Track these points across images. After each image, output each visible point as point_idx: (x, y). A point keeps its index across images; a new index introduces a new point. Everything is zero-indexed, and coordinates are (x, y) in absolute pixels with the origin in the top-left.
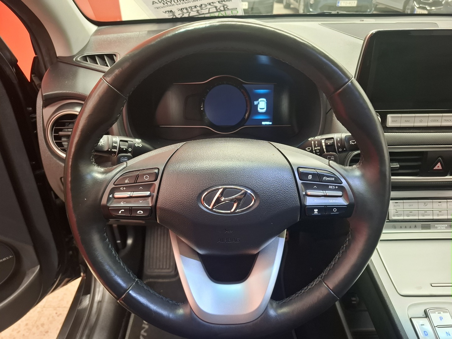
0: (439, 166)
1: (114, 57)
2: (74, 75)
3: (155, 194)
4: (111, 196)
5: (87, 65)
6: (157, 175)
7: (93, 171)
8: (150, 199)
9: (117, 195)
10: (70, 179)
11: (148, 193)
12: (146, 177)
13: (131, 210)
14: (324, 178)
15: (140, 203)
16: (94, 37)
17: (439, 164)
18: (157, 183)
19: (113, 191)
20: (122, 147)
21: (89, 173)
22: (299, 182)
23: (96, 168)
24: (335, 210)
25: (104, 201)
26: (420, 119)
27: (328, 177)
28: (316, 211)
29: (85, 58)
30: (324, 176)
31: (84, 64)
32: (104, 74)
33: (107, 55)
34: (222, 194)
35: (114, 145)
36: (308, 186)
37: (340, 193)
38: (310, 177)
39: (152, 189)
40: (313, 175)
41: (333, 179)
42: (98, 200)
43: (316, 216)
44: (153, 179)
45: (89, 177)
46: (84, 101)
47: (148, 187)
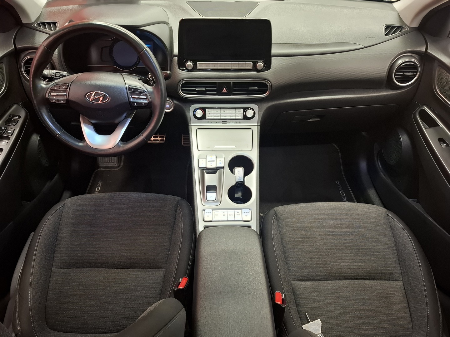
0: (225, 90)
1: (56, 23)
2: (34, 36)
3: (68, 94)
4: (49, 94)
5: (40, 29)
6: (68, 86)
7: (41, 83)
8: (65, 96)
9: (52, 94)
10: (32, 86)
11: (65, 94)
12: (64, 87)
13: (58, 100)
14: (139, 90)
15: (62, 97)
16: (45, 9)
17: (225, 89)
18: (68, 89)
19: (50, 92)
20: (57, 75)
21: (40, 84)
22: (128, 92)
23: (43, 82)
24: (143, 104)
25: (47, 96)
26: (214, 65)
27: (140, 90)
28: (135, 104)
29: (39, 24)
30: (138, 89)
31: (39, 28)
32: (49, 35)
33: (52, 22)
34: (95, 95)
35: (53, 74)
36: (132, 94)
37: (145, 97)
38: (133, 90)
39: (66, 92)
40: (134, 89)
41: (142, 91)
42: (44, 96)
43: (136, 106)
44: (67, 88)
45: (39, 85)
46: (37, 50)
47: (65, 91)
